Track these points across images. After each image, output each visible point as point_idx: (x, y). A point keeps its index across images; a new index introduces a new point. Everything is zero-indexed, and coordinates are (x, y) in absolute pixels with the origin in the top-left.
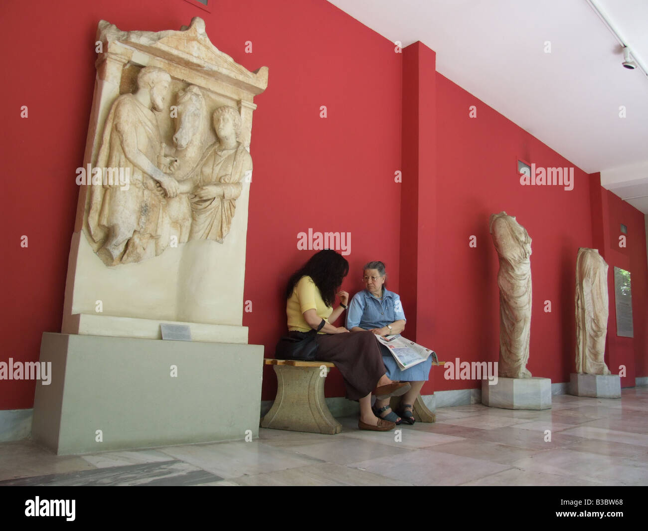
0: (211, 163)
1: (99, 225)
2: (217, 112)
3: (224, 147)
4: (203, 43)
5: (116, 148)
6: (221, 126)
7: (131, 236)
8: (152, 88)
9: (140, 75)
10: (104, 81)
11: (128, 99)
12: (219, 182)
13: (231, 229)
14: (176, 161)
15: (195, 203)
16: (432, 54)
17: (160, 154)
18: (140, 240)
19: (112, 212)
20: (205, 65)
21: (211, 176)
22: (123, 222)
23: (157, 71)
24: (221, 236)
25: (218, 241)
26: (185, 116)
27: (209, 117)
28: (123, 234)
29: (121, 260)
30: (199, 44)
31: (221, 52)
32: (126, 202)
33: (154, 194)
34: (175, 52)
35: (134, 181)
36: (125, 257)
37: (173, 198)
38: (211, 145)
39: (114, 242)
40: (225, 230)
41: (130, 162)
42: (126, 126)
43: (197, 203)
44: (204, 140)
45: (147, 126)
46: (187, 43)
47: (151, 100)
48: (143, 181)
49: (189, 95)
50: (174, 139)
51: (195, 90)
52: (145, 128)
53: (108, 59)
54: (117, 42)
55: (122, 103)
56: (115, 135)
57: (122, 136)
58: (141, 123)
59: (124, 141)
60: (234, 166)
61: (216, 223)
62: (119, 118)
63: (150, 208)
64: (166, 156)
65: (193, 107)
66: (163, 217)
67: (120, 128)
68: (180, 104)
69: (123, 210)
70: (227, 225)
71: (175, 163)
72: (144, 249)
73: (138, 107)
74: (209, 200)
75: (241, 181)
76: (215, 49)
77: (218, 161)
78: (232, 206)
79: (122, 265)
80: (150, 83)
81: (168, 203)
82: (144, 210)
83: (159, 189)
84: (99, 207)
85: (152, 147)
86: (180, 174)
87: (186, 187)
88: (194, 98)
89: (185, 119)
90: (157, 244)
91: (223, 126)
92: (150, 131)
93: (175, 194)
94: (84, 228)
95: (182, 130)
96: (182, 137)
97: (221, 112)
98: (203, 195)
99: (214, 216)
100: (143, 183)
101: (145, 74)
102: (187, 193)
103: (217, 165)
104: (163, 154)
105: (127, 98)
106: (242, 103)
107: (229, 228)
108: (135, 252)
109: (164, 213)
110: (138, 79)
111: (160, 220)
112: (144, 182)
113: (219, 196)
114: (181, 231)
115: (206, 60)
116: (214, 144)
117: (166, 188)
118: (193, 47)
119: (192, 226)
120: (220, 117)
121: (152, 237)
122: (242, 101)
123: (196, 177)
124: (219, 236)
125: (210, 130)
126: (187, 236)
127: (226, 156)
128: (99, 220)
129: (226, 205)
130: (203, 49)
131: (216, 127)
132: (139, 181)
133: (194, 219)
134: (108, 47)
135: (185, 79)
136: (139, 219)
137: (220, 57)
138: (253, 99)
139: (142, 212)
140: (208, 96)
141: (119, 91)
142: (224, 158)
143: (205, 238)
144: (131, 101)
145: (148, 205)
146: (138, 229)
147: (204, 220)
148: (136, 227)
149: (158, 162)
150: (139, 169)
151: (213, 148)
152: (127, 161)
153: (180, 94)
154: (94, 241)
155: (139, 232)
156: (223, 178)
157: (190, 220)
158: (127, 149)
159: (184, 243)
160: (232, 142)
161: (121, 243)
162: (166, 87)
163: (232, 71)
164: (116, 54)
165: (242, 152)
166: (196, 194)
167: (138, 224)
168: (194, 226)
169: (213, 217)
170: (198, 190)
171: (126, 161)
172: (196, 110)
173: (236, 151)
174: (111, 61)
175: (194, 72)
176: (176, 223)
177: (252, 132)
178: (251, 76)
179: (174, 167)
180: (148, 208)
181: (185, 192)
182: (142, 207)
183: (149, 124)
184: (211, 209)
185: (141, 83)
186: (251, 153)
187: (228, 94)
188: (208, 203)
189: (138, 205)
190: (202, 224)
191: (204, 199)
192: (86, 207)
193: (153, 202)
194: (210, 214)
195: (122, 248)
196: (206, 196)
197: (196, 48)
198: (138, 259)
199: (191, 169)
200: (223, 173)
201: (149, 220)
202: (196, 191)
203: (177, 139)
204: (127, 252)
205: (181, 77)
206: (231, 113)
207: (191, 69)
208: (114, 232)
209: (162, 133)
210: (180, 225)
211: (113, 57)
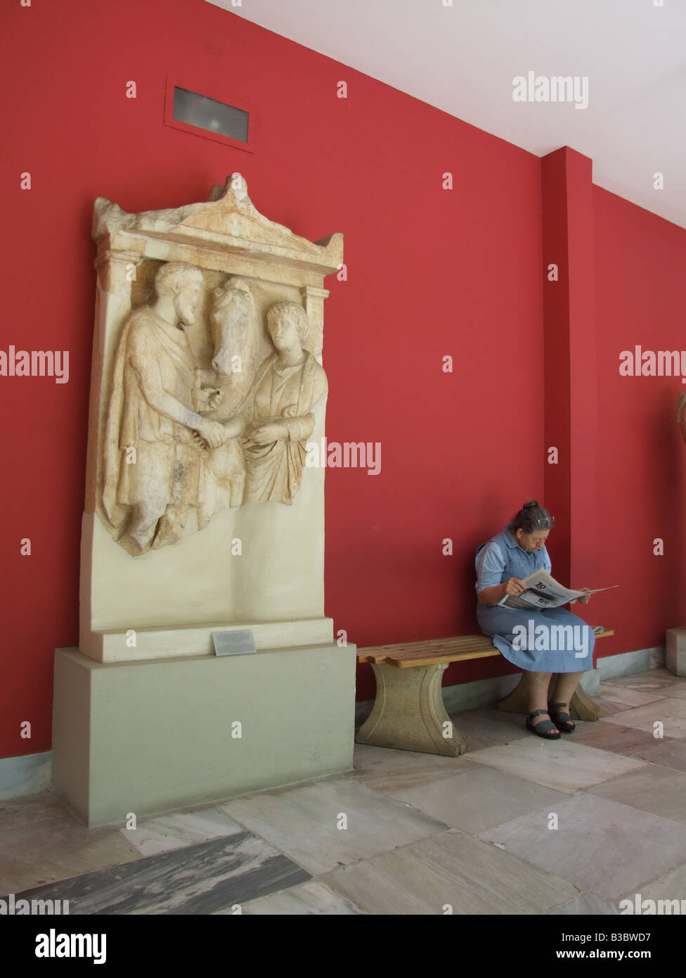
0: (268, 388)
1: (118, 503)
2: (272, 312)
3: (285, 363)
4: (246, 213)
5: (132, 392)
6: (279, 333)
7: (163, 513)
8: (176, 296)
9: (158, 278)
10: (109, 293)
11: (144, 318)
12: (280, 418)
13: (301, 484)
14: (218, 393)
15: (248, 449)
16: (587, 163)
17: (194, 386)
18: (176, 515)
19: (134, 486)
20: (251, 247)
21: (269, 408)
22: (151, 498)
23: (182, 270)
24: (289, 495)
25: (285, 503)
26: (227, 329)
27: (261, 318)
28: (152, 513)
29: (152, 545)
30: (239, 217)
31: (272, 222)
32: (152, 468)
33: (190, 447)
34: (206, 236)
35: (161, 436)
36: (157, 540)
37: (218, 447)
38: (267, 359)
39: (140, 527)
40: (294, 487)
41: (155, 410)
42: (144, 360)
43: (252, 449)
44: (256, 354)
45: (174, 352)
46: (222, 218)
47: (177, 313)
48: (174, 433)
49: (230, 295)
50: (214, 364)
51: (239, 284)
52: (170, 357)
53: (111, 259)
54: (122, 232)
55: (137, 325)
56: (130, 374)
57: (140, 374)
58: (165, 350)
59: (144, 383)
60: (302, 389)
61: (281, 477)
62: (134, 349)
63: (187, 469)
64: (203, 387)
65: (237, 314)
66: (205, 476)
67: (136, 364)
68: (218, 310)
69: (150, 482)
70: (296, 479)
71: (218, 396)
72: (182, 527)
73: (160, 328)
74: (268, 445)
75: (312, 411)
76: (264, 220)
77: (278, 385)
78: (302, 451)
79: (153, 551)
80: (174, 288)
81: (210, 454)
82: (179, 474)
83: (197, 439)
84: (116, 480)
85: (183, 380)
86: (225, 411)
87: (235, 429)
88: (238, 298)
89: (227, 333)
90: (199, 514)
91: (283, 333)
92: (179, 359)
93: (220, 443)
94: (97, 509)
95: (225, 350)
96: (224, 361)
97: (278, 312)
98: (259, 440)
99: (278, 467)
100: (174, 437)
101: (165, 276)
102: (237, 436)
103: (277, 391)
104: (198, 386)
105: (142, 317)
106: (308, 291)
107: (299, 483)
108: (170, 533)
109: (206, 470)
110: (156, 283)
111: (201, 483)
112: (176, 435)
113: (283, 438)
114: (231, 491)
115: (252, 239)
116: (270, 358)
117: (206, 437)
118: (232, 223)
119: (246, 481)
120: (277, 320)
121: (191, 506)
122: (308, 288)
123: (247, 411)
124: (286, 497)
125: (264, 336)
126: (241, 497)
127: (289, 377)
128: (118, 497)
129: (294, 449)
130: (246, 222)
131: (273, 334)
132: (169, 435)
133: (248, 471)
134: (111, 241)
135: (222, 270)
136: (172, 488)
137: (271, 230)
138: (323, 282)
139: (175, 477)
140: (258, 287)
141: (130, 304)
142: (286, 379)
143: (266, 499)
144: (148, 320)
145: (184, 465)
146: (173, 502)
147: (263, 473)
148: (168, 500)
149: (193, 399)
150: (167, 418)
151: (271, 364)
152: (150, 408)
153: (218, 295)
154: (113, 526)
155: (174, 505)
156: (286, 410)
157: (244, 473)
158: (148, 393)
159: (236, 507)
160: (297, 355)
161: (150, 527)
162: (197, 291)
163: (290, 248)
164: (122, 251)
165: (312, 368)
166: (249, 438)
167: (172, 495)
168: (250, 482)
169: (275, 468)
170: (253, 433)
171: (148, 409)
172: (241, 318)
173: (303, 368)
174: (115, 262)
175: (236, 256)
176: (224, 481)
177: (324, 332)
178: (319, 252)
179: (215, 403)
180: (184, 469)
181: (233, 435)
182: (175, 470)
183: (177, 348)
184: (272, 457)
185: (161, 290)
186: (324, 367)
187: (286, 281)
188: (268, 449)
189: (170, 469)
190: (261, 479)
191: (262, 444)
192: (98, 479)
193: (191, 459)
194: (272, 464)
195: (151, 533)
196: (264, 441)
197: (236, 223)
198: (175, 540)
199: (239, 400)
200: (286, 403)
201: (186, 486)
202: (249, 434)
203: (217, 365)
204: (159, 533)
205: (216, 268)
206: (293, 313)
207: (230, 253)
208: (139, 511)
209: (196, 353)
210: (230, 482)
211: (119, 255)
